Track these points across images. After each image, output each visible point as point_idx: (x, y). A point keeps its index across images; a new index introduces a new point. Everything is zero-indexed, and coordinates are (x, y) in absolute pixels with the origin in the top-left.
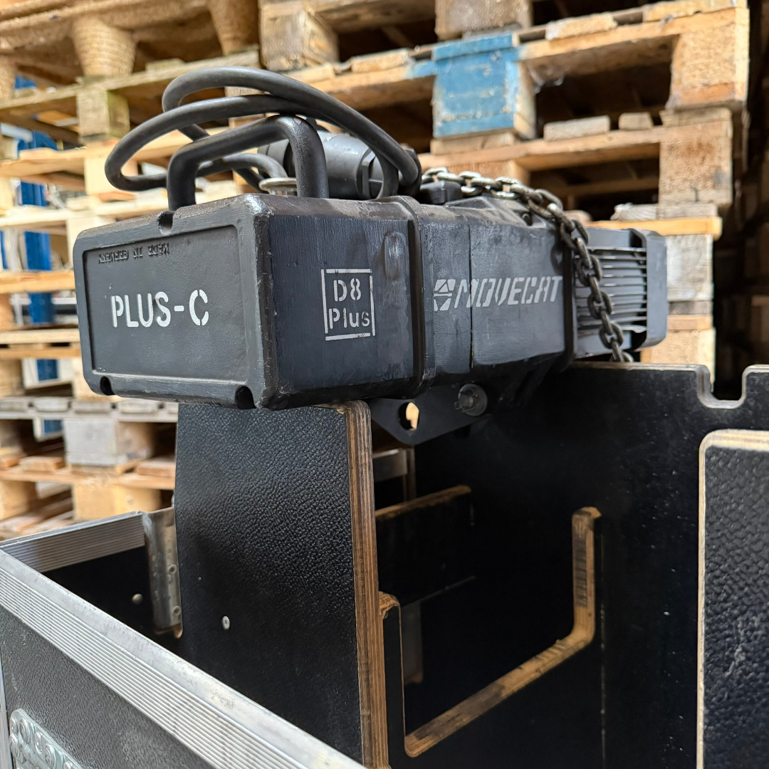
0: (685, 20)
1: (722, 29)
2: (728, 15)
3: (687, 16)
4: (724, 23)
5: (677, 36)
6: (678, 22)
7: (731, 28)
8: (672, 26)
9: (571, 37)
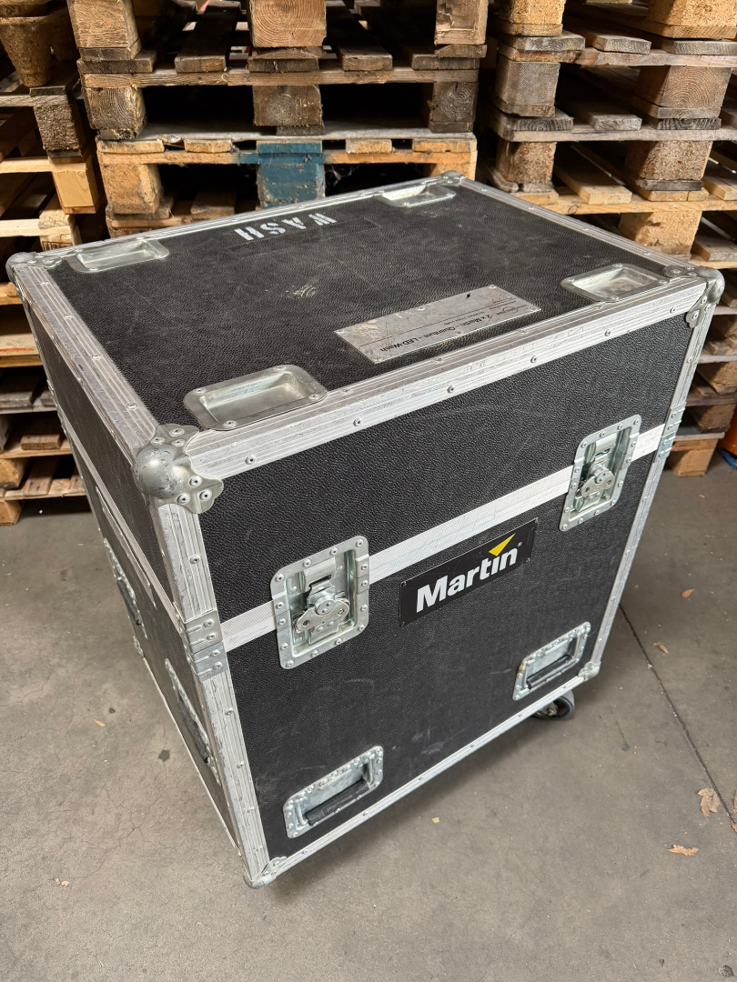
0: (440, 155)
1: (462, 165)
2: (465, 156)
3: (441, 152)
4: (463, 161)
5: (434, 165)
6: (435, 155)
7: (467, 166)
8: (431, 157)
9: (363, 154)
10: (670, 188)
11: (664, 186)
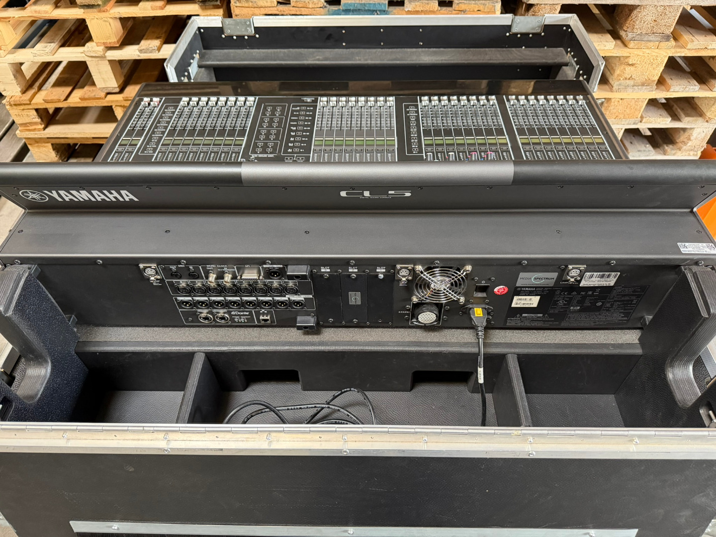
10: (645, 39)
11: (641, 38)
